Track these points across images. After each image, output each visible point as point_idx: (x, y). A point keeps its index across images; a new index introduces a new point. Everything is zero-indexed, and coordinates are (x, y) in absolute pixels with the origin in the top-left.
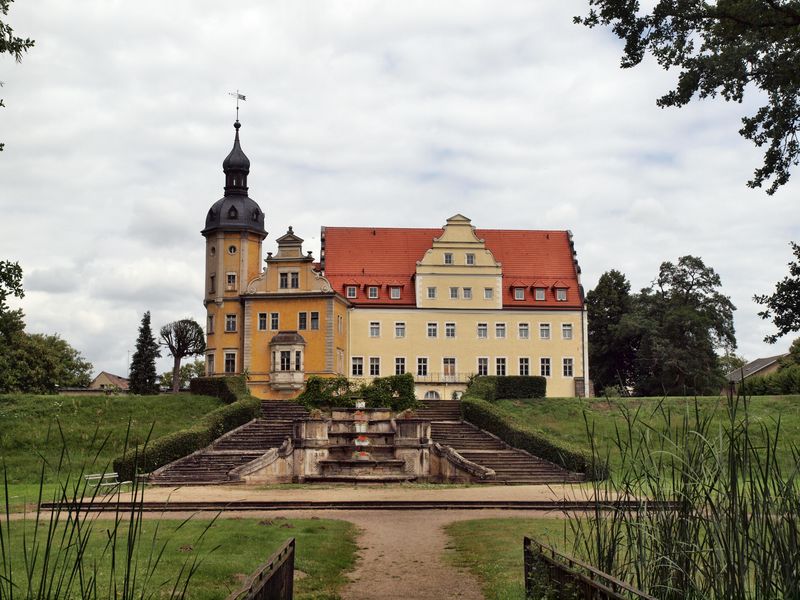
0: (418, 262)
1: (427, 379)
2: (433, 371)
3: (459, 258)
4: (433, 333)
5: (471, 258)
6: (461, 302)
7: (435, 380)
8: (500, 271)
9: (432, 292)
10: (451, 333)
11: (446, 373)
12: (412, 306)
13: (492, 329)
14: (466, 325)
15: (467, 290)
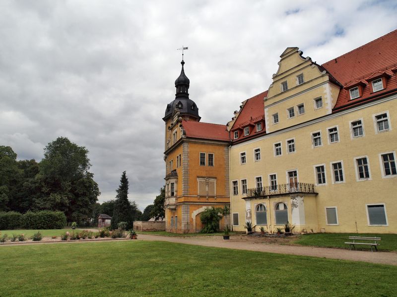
0: (265, 98)
1: (277, 192)
2: (281, 184)
3: (293, 81)
4: (278, 152)
5: (301, 77)
6: (298, 119)
7: (283, 191)
8: (327, 78)
9: (276, 117)
10: (292, 149)
11: (291, 185)
12: (263, 134)
13: (325, 136)
14: (303, 138)
15: (301, 107)
